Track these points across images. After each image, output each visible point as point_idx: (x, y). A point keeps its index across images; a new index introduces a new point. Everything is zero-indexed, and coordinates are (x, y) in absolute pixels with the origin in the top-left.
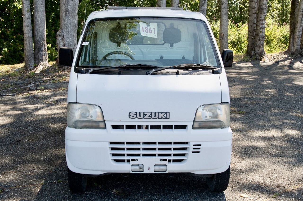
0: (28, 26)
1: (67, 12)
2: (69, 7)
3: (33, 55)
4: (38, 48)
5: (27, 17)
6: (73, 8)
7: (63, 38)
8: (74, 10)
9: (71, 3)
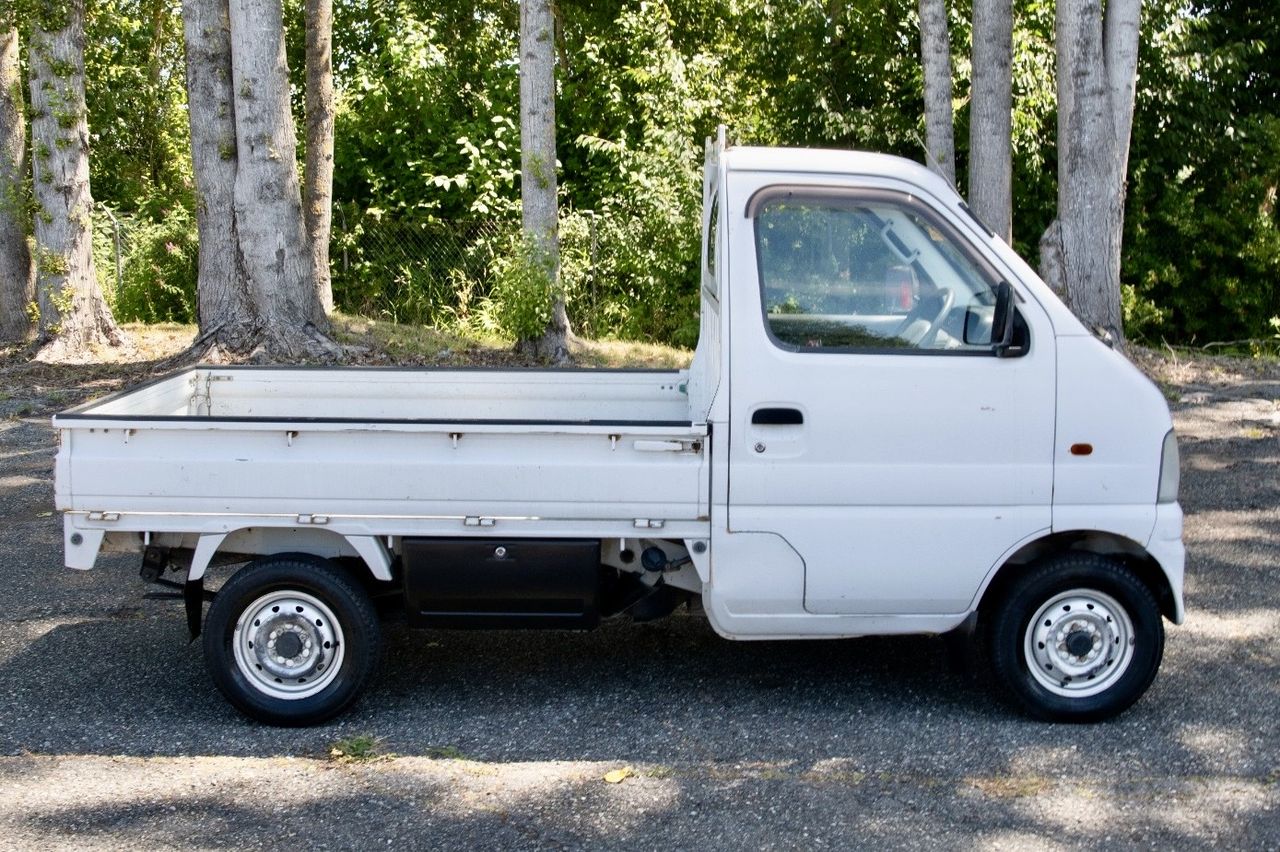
1: (1076, 156)
2: (1087, 138)
6: (1100, 143)
7: (1060, 249)
8: (1105, 149)
9: (1092, 124)
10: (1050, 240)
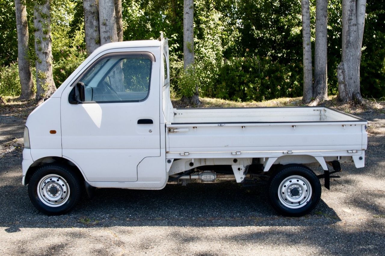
0: (307, 59)
1: (348, 43)
2: (351, 38)
3: (312, 88)
4: (317, 81)
5: (307, 50)
6: (355, 39)
7: (343, 70)
8: (357, 41)
9: (353, 34)
10: (340, 68)
